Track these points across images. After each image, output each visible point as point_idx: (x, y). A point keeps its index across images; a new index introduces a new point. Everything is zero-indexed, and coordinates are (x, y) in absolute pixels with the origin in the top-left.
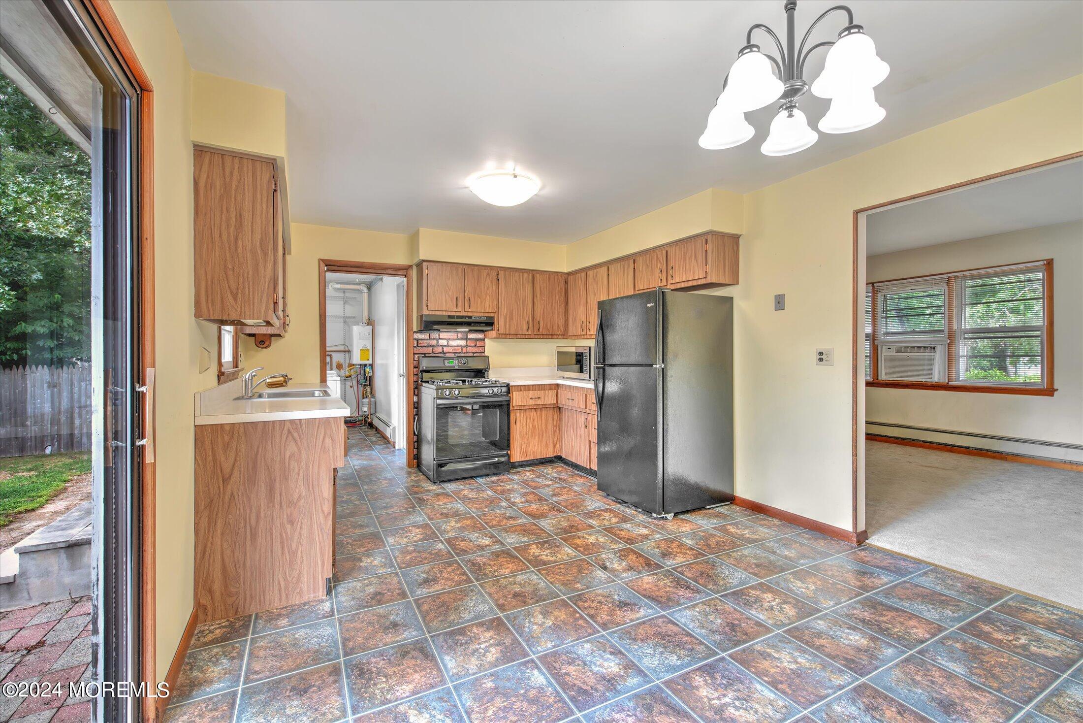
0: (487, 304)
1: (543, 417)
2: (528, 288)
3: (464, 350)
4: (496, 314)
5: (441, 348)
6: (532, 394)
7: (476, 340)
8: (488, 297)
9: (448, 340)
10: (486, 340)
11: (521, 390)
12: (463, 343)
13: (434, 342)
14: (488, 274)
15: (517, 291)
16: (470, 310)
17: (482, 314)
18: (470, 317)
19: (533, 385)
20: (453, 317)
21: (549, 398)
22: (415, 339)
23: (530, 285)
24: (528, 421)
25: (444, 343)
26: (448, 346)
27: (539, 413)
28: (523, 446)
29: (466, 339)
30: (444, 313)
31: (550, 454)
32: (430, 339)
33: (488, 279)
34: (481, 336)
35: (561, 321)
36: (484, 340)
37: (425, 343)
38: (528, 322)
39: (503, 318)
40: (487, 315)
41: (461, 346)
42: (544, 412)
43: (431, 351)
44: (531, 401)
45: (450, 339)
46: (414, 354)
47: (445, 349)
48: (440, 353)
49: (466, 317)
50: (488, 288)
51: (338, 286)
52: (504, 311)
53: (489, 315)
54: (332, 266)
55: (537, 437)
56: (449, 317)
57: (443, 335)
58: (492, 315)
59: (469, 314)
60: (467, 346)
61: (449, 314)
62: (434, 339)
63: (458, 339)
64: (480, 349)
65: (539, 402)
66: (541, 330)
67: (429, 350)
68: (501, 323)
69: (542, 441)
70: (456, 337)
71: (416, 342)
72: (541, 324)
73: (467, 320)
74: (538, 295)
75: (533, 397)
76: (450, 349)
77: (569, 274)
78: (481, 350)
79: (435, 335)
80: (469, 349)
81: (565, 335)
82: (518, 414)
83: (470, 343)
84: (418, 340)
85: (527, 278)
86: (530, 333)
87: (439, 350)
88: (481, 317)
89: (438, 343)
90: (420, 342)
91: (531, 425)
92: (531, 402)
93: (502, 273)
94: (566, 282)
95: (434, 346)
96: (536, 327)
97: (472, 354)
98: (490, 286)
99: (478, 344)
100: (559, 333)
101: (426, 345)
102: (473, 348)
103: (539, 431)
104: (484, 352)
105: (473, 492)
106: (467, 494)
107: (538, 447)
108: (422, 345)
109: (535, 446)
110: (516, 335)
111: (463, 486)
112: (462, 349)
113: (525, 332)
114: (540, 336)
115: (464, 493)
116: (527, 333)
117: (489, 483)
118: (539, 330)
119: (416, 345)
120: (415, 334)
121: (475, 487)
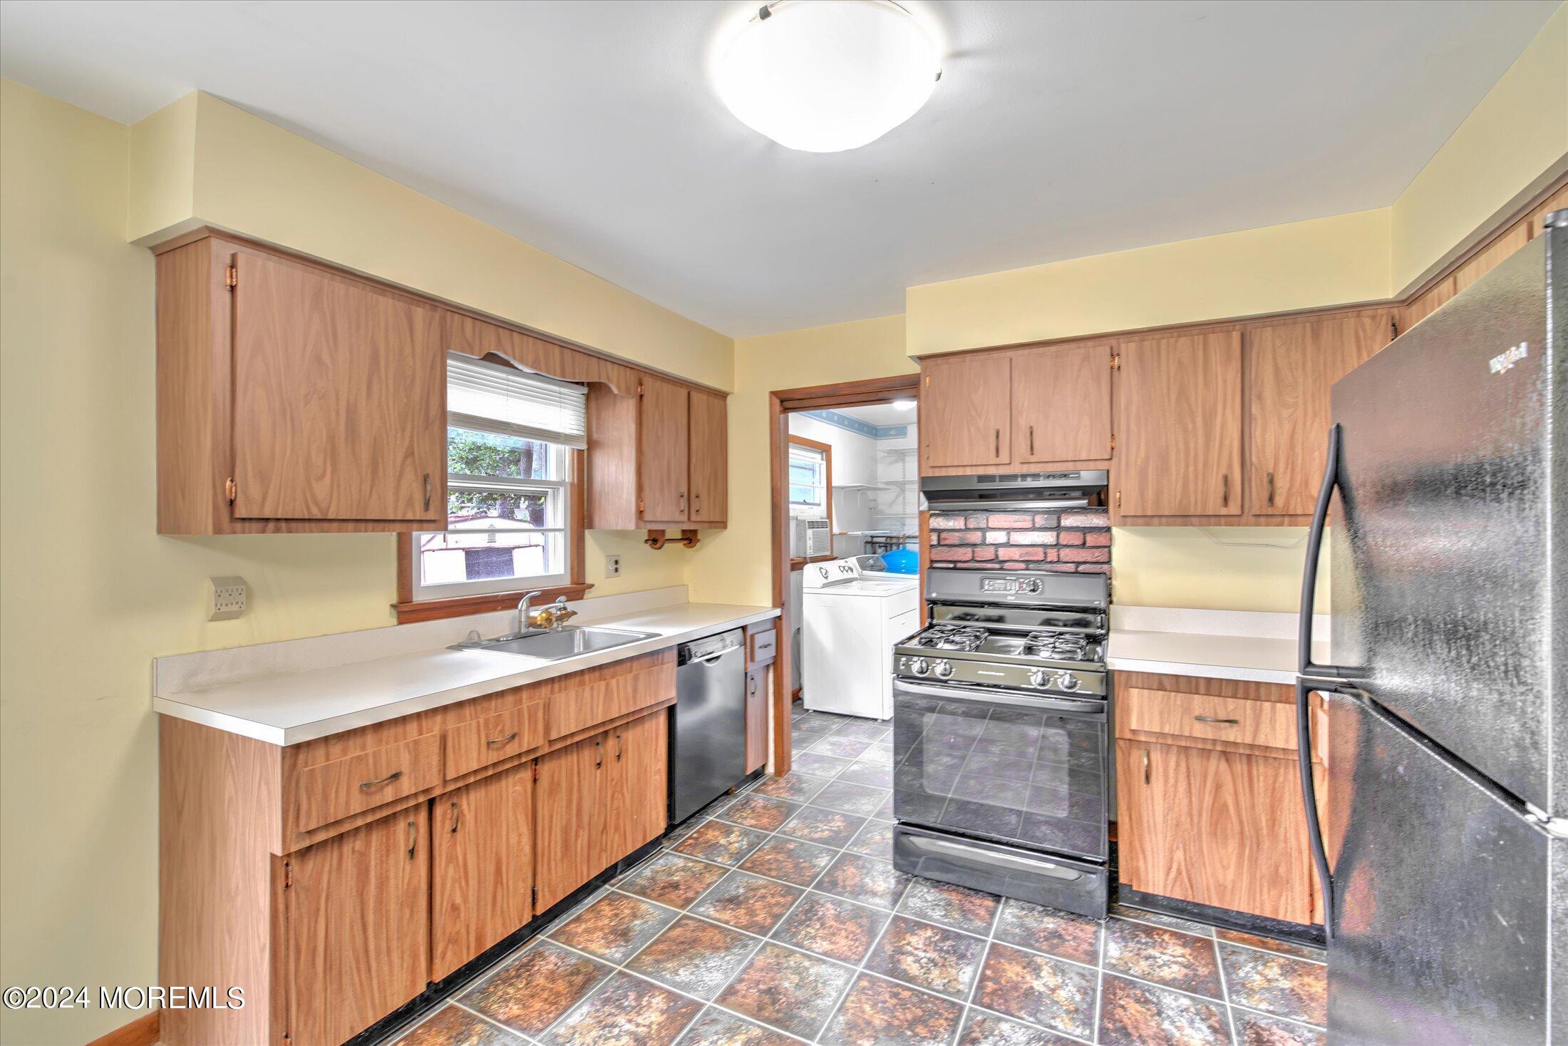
0: (1084, 438)
1: (1260, 785)
2: (1227, 375)
3: (1052, 555)
4: (1111, 462)
5: (992, 548)
6: (1199, 703)
7: (1085, 531)
8: (1085, 421)
9: (1009, 530)
10: (1115, 529)
11: (1161, 688)
12: (1049, 538)
13: (975, 537)
14: (1083, 359)
15: (1184, 391)
16: (1034, 459)
19: (1209, 680)
22: (933, 530)
23: (1236, 364)
24: (1196, 783)
25: (1000, 537)
26: (1007, 545)
27: (1240, 767)
28: (1179, 855)
29: (1058, 528)
30: (969, 472)
31: (1294, 915)
32: (967, 529)
33: (1084, 374)
34: (1096, 520)
36: (1108, 529)
37: (953, 538)
38: (1226, 479)
39: (1133, 472)
41: (1045, 546)
43: (969, 556)
45: (1015, 529)
46: (932, 562)
47: (1003, 553)
48: (990, 561)
49: (1024, 476)
50: (1087, 397)
52: (1136, 453)
53: (1091, 467)
54: (788, 402)
55: (1232, 846)
56: (982, 479)
57: (996, 520)
58: (1101, 466)
59: (1033, 469)
60: (1058, 546)
61: (981, 471)
62: (976, 529)
63: (1034, 529)
64: (1097, 553)
65: (1231, 734)
66: (1279, 501)
67: (964, 553)
68: (1126, 485)
69: (1254, 861)
70: (1029, 525)
71: (934, 538)
72: (1281, 482)
75: (1209, 713)
76: (1015, 553)
78: (1099, 555)
79: (977, 521)
80: (1066, 554)
82: (1156, 757)
83: (1065, 538)
84: (939, 531)
86: (1233, 509)
87: (988, 553)
89: (984, 538)
90: (944, 535)
91: (1208, 800)
92: (1199, 730)
93: (1127, 349)
95: (975, 545)
96: (1259, 494)
97: (1071, 567)
98: (1093, 389)
99: (1091, 540)
101: (957, 542)
102: (1075, 551)
103: (1241, 823)
104: (1109, 562)
105: (935, 950)
106: (909, 948)
107: (1239, 874)
108: (946, 542)
109: (1225, 868)
110: (1183, 518)
111: (943, 913)
112: (1045, 553)
113: (1214, 506)
114: (1279, 519)
115: (914, 940)
116: (1224, 511)
117: (1014, 935)
118: (1271, 499)
119: (935, 542)
120: (932, 520)
121: (965, 930)
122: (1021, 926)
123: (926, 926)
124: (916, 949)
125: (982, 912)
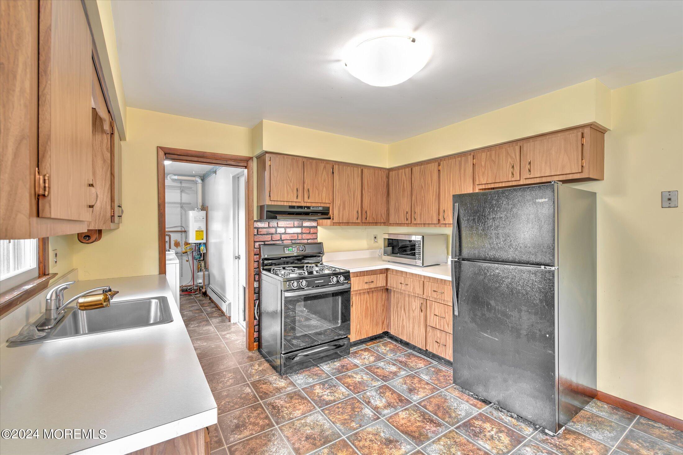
0: (324, 195)
1: (374, 300)
2: (358, 181)
3: (300, 237)
4: (332, 204)
5: (279, 235)
6: (367, 279)
7: (310, 228)
8: (325, 189)
9: (286, 228)
10: (318, 227)
11: (358, 277)
12: (299, 230)
13: (273, 231)
14: (325, 167)
15: (348, 184)
16: (309, 201)
17: (319, 205)
18: (308, 208)
19: (368, 271)
20: (293, 207)
21: (380, 281)
22: (255, 228)
24: (362, 303)
25: (282, 231)
26: (285, 233)
27: (371, 295)
28: (358, 326)
29: (301, 227)
30: (286, 204)
31: (380, 332)
32: (269, 227)
33: (324, 173)
34: (314, 224)
35: (384, 211)
36: (316, 227)
37: (264, 231)
38: (357, 212)
39: (337, 208)
40: (322, 205)
41: (297, 234)
42: (375, 294)
43: (270, 239)
44: (366, 285)
45: (287, 227)
46: (255, 242)
47: (283, 237)
48: (278, 240)
49: (305, 207)
50: (325, 181)
51: (176, 177)
52: (338, 202)
53: (325, 205)
54: (171, 154)
55: (369, 318)
56: (291, 207)
57: (281, 224)
58: (328, 205)
59: (308, 205)
60: (302, 233)
61: (290, 204)
62: (273, 227)
63: (294, 227)
65: (372, 286)
66: (368, 218)
67: (268, 238)
68: (335, 212)
69: (373, 321)
70: (292, 226)
71: (256, 231)
72: (368, 214)
73: (306, 210)
74: (366, 188)
75: (368, 281)
76: (288, 237)
77: (390, 170)
78: (314, 236)
79: (274, 223)
80: (304, 236)
81: (387, 223)
82: (354, 298)
83: (305, 231)
84: (258, 229)
85: (357, 172)
86: (359, 221)
87: (278, 237)
88: (318, 207)
89: (276, 231)
90: (260, 230)
91: (364, 306)
92: (366, 287)
93: (336, 167)
94: (388, 177)
95: (272, 234)
96: (364, 217)
97: (306, 241)
98: (327, 179)
99: (312, 231)
100: (382, 221)
101: (266, 233)
102: (307, 235)
103: (371, 311)
104: (316, 239)
105: (327, 390)
106: (321, 394)
107: (370, 326)
108: (261, 233)
109: (367, 325)
110: (348, 224)
111: (312, 379)
112: (298, 236)
113: (355, 220)
114: (367, 224)
115: (317, 391)
116: (357, 222)
117: (335, 372)
118: (366, 218)
119: (256, 233)
120: (255, 223)
121: (323, 379)
122: (333, 369)
123: (314, 386)
124: (322, 393)
125: (319, 372)
